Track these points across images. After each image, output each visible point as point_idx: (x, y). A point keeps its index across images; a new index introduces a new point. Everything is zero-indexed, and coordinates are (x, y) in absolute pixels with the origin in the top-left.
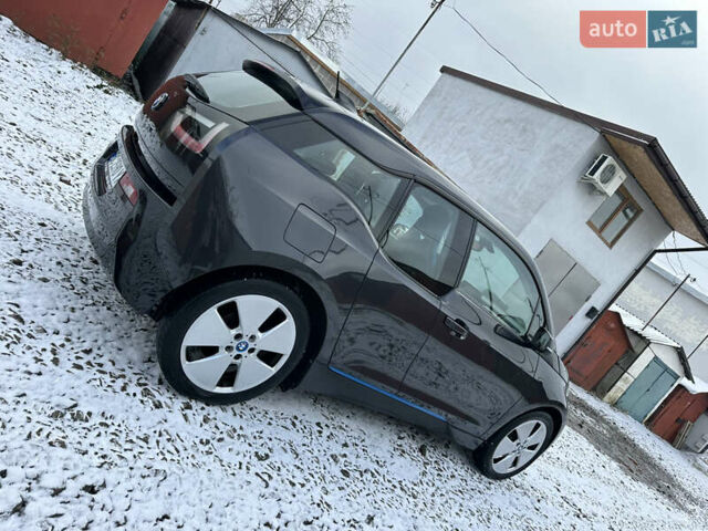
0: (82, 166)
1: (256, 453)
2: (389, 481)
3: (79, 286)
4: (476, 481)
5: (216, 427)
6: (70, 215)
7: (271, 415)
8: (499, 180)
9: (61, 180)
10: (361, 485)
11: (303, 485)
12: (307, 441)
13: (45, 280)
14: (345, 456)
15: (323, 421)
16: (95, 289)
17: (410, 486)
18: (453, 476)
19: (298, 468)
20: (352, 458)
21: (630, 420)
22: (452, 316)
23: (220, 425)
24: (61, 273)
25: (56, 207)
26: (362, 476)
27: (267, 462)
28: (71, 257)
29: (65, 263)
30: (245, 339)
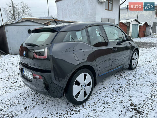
0: (13, 77)
1: (103, 103)
2: (124, 86)
3: (40, 101)
4: (133, 72)
5: (92, 105)
6: (22, 89)
7: (96, 93)
8: (84, 15)
9: (13, 83)
10: (121, 92)
11: (115, 101)
12: (106, 92)
13: (34, 107)
14: (113, 89)
15: (103, 86)
16: (43, 99)
17: (127, 84)
18: (130, 75)
19: (111, 99)
20: (115, 88)
21: (136, 39)
22: (112, 47)
23: (92, 104)
24: (35, 102)
25: (19, 90)
26: (119, 89)
27: (106, 103)
28: (32, 97)
29: (33, 99)
30: (83, 85)
